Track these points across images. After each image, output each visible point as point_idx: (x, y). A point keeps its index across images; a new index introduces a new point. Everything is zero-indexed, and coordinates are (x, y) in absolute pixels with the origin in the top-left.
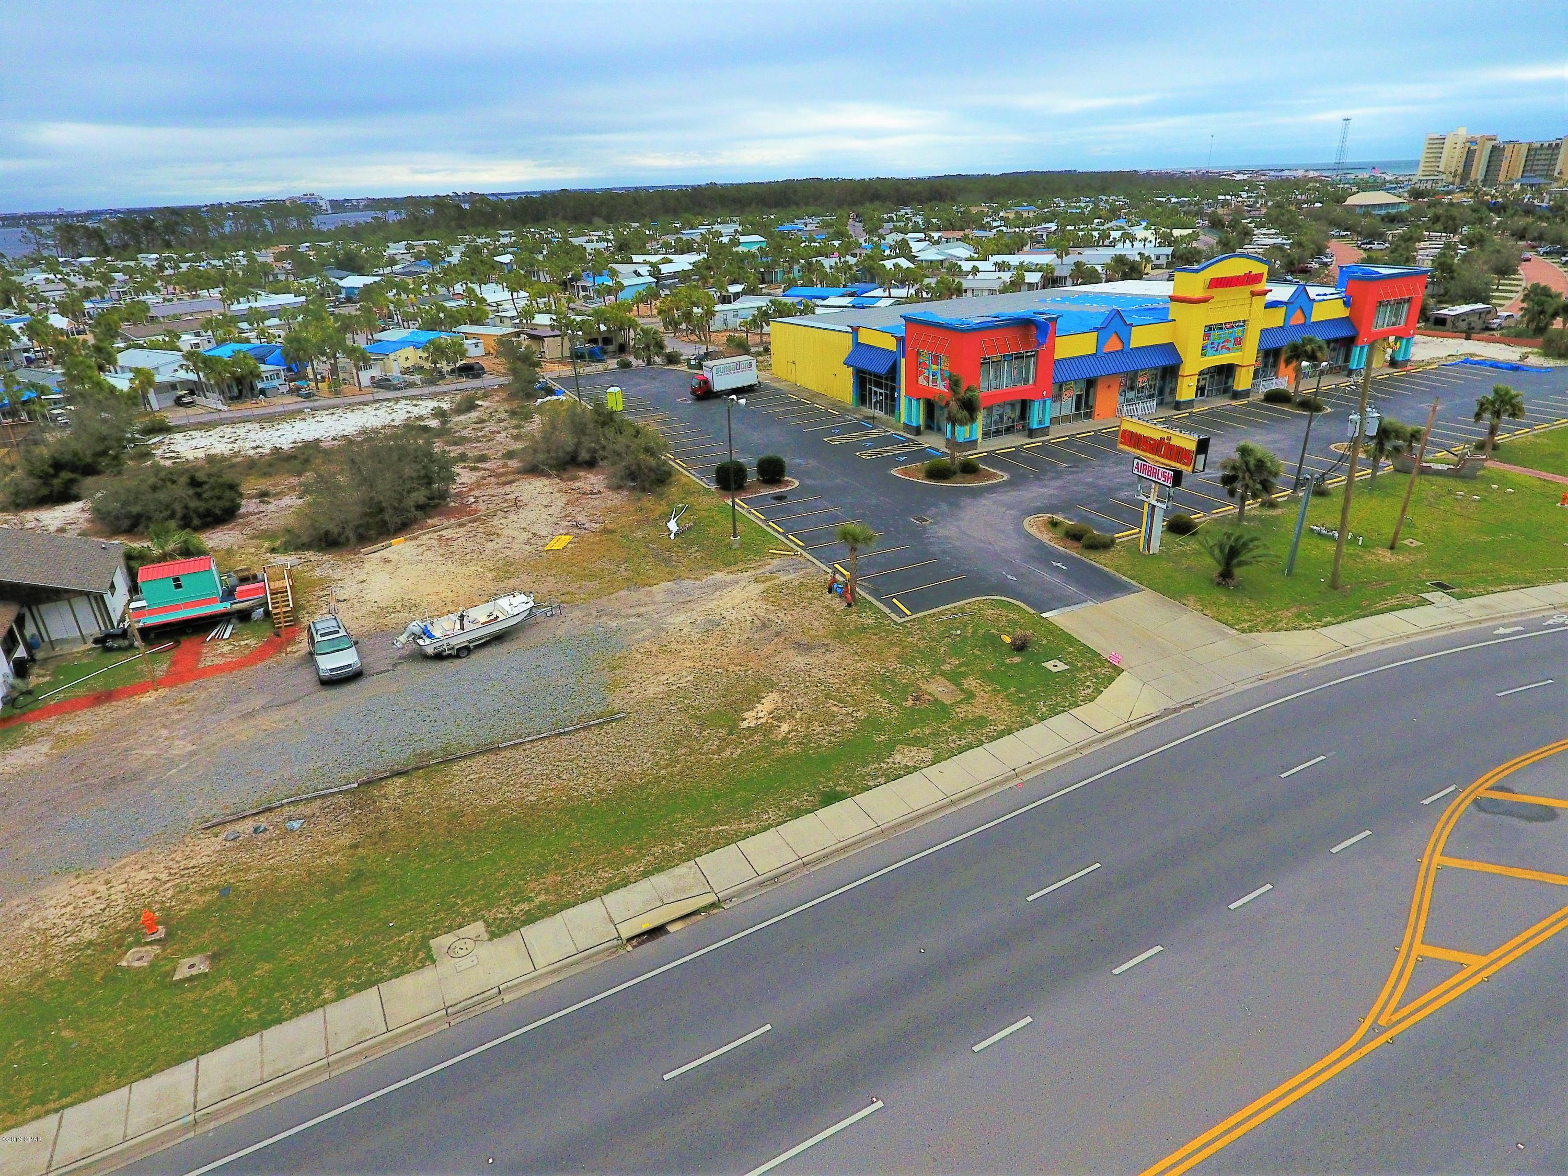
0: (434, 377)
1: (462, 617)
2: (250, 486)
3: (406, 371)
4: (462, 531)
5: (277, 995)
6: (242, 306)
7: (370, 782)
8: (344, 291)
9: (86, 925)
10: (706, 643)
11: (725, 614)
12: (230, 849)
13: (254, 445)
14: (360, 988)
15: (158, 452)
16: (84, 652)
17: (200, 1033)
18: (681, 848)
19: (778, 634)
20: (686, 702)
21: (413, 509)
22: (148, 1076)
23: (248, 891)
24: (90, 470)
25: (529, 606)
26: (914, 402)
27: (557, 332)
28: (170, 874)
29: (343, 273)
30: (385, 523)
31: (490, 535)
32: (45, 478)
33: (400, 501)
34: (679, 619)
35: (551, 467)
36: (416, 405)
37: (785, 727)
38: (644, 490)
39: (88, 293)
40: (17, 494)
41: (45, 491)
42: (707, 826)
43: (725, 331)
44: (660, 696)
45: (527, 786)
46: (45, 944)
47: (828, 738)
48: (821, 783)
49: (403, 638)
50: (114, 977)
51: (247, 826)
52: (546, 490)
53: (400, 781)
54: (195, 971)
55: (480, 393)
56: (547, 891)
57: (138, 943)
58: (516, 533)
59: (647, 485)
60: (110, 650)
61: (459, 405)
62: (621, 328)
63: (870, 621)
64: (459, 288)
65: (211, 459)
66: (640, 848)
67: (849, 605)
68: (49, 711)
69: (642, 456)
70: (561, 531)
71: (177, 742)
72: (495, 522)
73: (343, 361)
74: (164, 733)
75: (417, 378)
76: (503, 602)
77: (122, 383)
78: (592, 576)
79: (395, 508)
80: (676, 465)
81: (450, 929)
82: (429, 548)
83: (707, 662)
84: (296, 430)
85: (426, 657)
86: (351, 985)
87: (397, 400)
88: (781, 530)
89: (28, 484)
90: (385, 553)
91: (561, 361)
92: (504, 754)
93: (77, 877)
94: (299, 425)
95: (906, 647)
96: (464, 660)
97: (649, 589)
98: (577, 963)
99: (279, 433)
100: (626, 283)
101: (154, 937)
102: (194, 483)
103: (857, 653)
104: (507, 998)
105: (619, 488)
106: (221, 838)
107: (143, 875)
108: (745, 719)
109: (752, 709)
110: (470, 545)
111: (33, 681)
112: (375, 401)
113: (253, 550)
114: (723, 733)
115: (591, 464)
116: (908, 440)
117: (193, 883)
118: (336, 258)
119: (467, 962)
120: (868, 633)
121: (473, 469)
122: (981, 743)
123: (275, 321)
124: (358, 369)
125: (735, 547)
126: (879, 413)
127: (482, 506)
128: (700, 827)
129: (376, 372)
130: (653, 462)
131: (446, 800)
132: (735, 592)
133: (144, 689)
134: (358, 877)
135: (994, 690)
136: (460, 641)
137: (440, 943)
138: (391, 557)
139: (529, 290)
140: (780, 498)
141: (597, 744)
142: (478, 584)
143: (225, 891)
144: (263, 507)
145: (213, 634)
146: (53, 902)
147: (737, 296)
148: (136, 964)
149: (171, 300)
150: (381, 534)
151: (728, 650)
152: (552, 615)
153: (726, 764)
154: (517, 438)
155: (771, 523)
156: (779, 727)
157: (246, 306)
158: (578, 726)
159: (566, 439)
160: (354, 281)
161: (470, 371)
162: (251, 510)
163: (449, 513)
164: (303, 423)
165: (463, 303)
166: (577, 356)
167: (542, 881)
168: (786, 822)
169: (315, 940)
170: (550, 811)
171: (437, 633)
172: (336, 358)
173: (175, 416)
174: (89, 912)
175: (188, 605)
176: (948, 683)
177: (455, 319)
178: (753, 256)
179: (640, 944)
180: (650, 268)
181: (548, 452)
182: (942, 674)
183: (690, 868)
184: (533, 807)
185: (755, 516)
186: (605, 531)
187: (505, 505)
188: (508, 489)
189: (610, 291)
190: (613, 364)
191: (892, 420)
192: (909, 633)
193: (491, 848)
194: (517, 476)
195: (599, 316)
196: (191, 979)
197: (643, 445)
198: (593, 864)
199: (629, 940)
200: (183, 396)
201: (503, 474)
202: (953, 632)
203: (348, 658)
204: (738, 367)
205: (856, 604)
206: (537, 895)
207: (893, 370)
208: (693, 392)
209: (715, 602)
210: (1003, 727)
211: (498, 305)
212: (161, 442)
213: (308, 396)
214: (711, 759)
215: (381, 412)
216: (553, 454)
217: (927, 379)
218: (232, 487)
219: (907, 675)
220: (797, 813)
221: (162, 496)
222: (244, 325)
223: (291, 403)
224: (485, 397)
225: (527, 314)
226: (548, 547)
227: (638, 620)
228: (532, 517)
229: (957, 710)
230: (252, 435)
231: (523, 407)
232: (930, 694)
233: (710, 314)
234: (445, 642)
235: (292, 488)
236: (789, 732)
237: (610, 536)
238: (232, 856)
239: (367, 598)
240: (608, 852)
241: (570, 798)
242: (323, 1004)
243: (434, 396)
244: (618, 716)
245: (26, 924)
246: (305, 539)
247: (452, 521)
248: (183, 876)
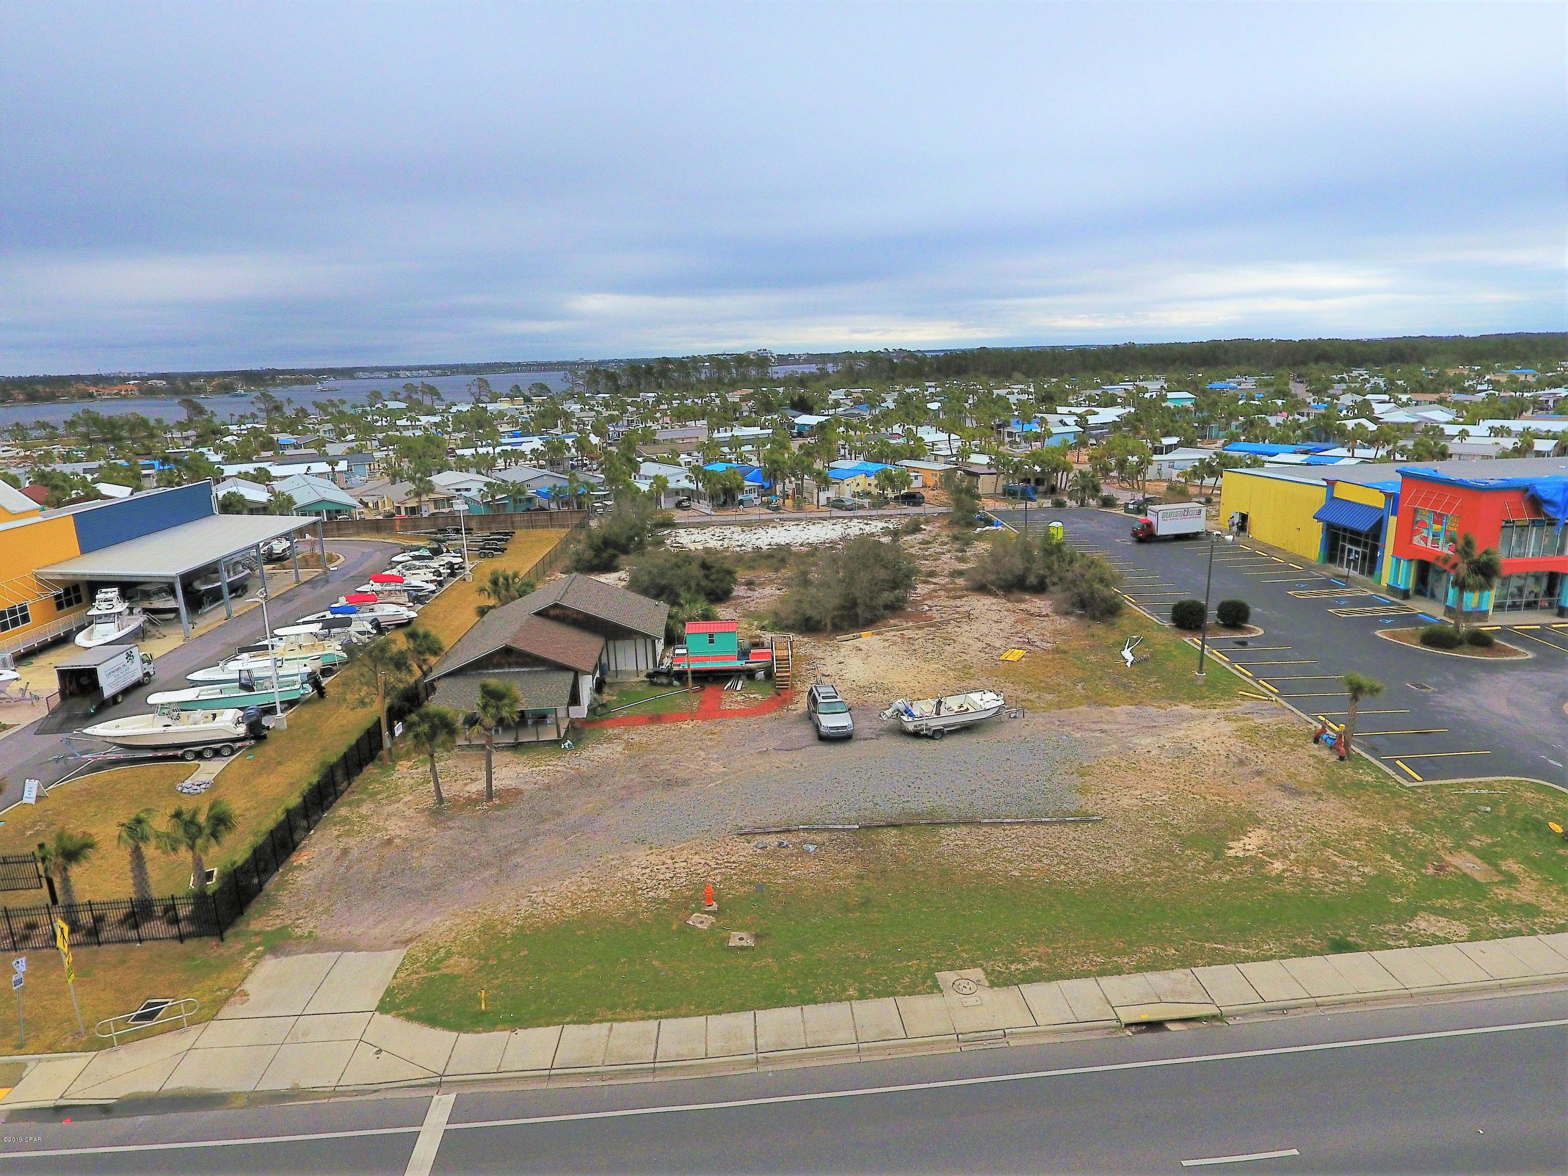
0: (881, 502)
1: (940, 703)
2: (742, 575)
3: (856, 495)
4: (920, 633)
5: (810, 981)
6: (721, 435)
7: (869, 827)
8: (796, 428)
9: (661, 886)
10: (1178, 768)
11: (1196, 745)
12: (760, 855)
13: (740, 543)
14: (879, 995)
15: (668, 542)
16: (637, 683)
17: (754, 992)
18: (1174, 955)
19: (1259, 773)
20: (1164, 819)
21: (881, 608)
22: (719, 1013)
23: (778, 892)
24: (625, 550)
25: (999, 703)
26: (1403, 564)
27: (993, 470)
28: (717, 864)
29: (796, 413)
30: (857, 615)
31: (949, 640)
32: (598, 550)
33: (871, 599)
34: (1145, 741)
35: (1000, 587)
36: (867, 524)
37: (1278, 866)
38: (1094, 618)
39: (611, 419)
40: (578, 561)
41: (595, 562)
42: (1200, 941)
43: (1158, 480)
44: (1135, 809)
45: (1010, 862)
46: (633, 893)
47: (1331, 887)
48: (1328, 929)
49: (888, 712)
50: (686, 931)
51: (772, 840)
52: (994, 607)
53: (894, 832)
54: (743, 943)
55: (922, 519)
56: (1040, 959)
57: (699, 911)
58: (971, 642)
59: (1097, 614)
60: (655, 684)
61: (907, 526)
62: (1055, 470)
63: (1369, 779)
64: (897, 429)
65: (707, 550)
66: (1131, 944)
67: (1342, 759)
68: (623, 722)
69: (1097, 586)
70: (1013, 646)
71: (712, 763)
72: (949, 628)
73: (809, 482)
74: (702, 753)
75: (866, 501)
76: (975, 697)
77: (644, 486)
78: (1050, 689)
79: (866, 606)
80: (1128, 600)
81: (952, 968)
82: (894, 643)
83: (1182, 787)
84: (769, 535)
85: (905, 733)
86: (871, 991)
87: (851, 518)
88: (1250, 674)
89: (589, 554)
90: (856, 642)
91: (993, 496)
92: (985, 829)
93: (651, 848)
94: (771, 531)
95: (1419, 813)
96: (938, 742)
97: (1108, 708)
98: (1076, 1031)
99: (756, 536)
100: (1054, 430)
101: (709, 909)
102: (705, 566)
103: (1356, 808)
104: (1013, 1043)
105: (1067, 614)
106: (752, 845)
107: (696, 859)
108: (1231, 848)
109: (1239, 840)
110: (930, 647)
111: (606, 698)
112: (832, 518)
113: (746, 626)
114: (1208, 856)
115: (1040, 589)
116: (1393, 603)
117: (735, 874)
118: (792, 400)
119: (971, 1000)
120: (1368, 790)
121: (925, 582)
122: (1534, 933)
123: (749, 448)
124: (819, 490)
125: (1199, 683)
126: (1354, 573)
127: (934, 614)
128: (1192, 940)
129: (831, 494)
130: (1107, 593)
131: (937, 857)
132: (1203, 726)
133: (682, 718)
134: (866, 903)
135: (1546, 879)
136: (936, 724)
137: (945, 977)
138: (862, 646)
139: (960, 433)
140: (1243, 643)
141: (1074, 839)
142: (942, 680)
143: (760, 887)
144: (749, 593)
145: (729, 685)
146: (636, 863)
147: (1170, 448)
148: (699, 926)
149: (667, 428)
150: (852, 626)
151: (1203, 779)
152: (1015, 717)
153: (1217, 886)
154: (962, 560)
155: (1236, 666)
156: (1272, 863)
157: (729, 434)
158: (1054, 819)
159: (1018, 565)
160: (811, 420)
161: (912, 499)
162: (741, 594)
163: (908, 617)
164: (774, 530)
165: (901, 441)
166: (1009, 493)
167: (1034, 948)
168: (1291, 957)
169: (836, 945)
170: (1034, 888)
171: (916, 712)
172: (802, 479)
173: (679, 516)
174: (662, 877)
175: (716, 658)
176: (1479, 862)
177: (897, 454)
178: (1187, 410)
179: (1140, 1032)
180: (1076, 418)
181: (998, 573)
182: (1471, 849)
183: (1187, 975)
184: (1017, 880)
185: (1215, 655)
186: (1056, 651)
187: (957, 616)
188: (958, 602)
189: (1038, 437)
190: (1047, 503)
191: (1370, 581)
192: (1421, 800)
193: (982, 909)
194: (965, 593)
195: (1035, 458)
196: (742, 948)
197: (1098, 576)
198: (1083, 946)
199: (1128, 1025)
200: (683, 501)
201: (954, 589)
202: (1482, 808)
203: (842, 721)
204: (1186, 513)
205: (1350, 760)
206: (1031, 960)
207: (1378, 530)
208: (1135, 534)
209: (1183, 732)
210: (1562, 922)
211: (933, 445)
212: (669, 534)
213: (777, 509)
214: (1198, 879)
215: (837, 527)
216: (1002, 576)
217: (1425, 539)
218: (730, 573)
219: (1424, 841)
220: (1302, 952)
221: (682, 572)
222: (726, 450)
223: (766, 514)
224: (927, 522)
225: (964, 453)
226: (1002, 658)
227: (1102, 735)
228: (984, 629)
229: (1496, 891)
230: (736, 536)
231: (963, 534)
232: (1456, 868)
233: (1144, 463)
234: (924, 722)
235: (772, 581)
236: (1284, 871)
237: (1063, 656)
238: (763, 861)
239: (847, 676)
240: (1097, 939)
241: (1053, 882)
242: (850, 999)
243: (880, 518)
244: (1095, 818)
245: (619, 874)
246: (790, 622)
247: (911, 624)
248: (727, 867)
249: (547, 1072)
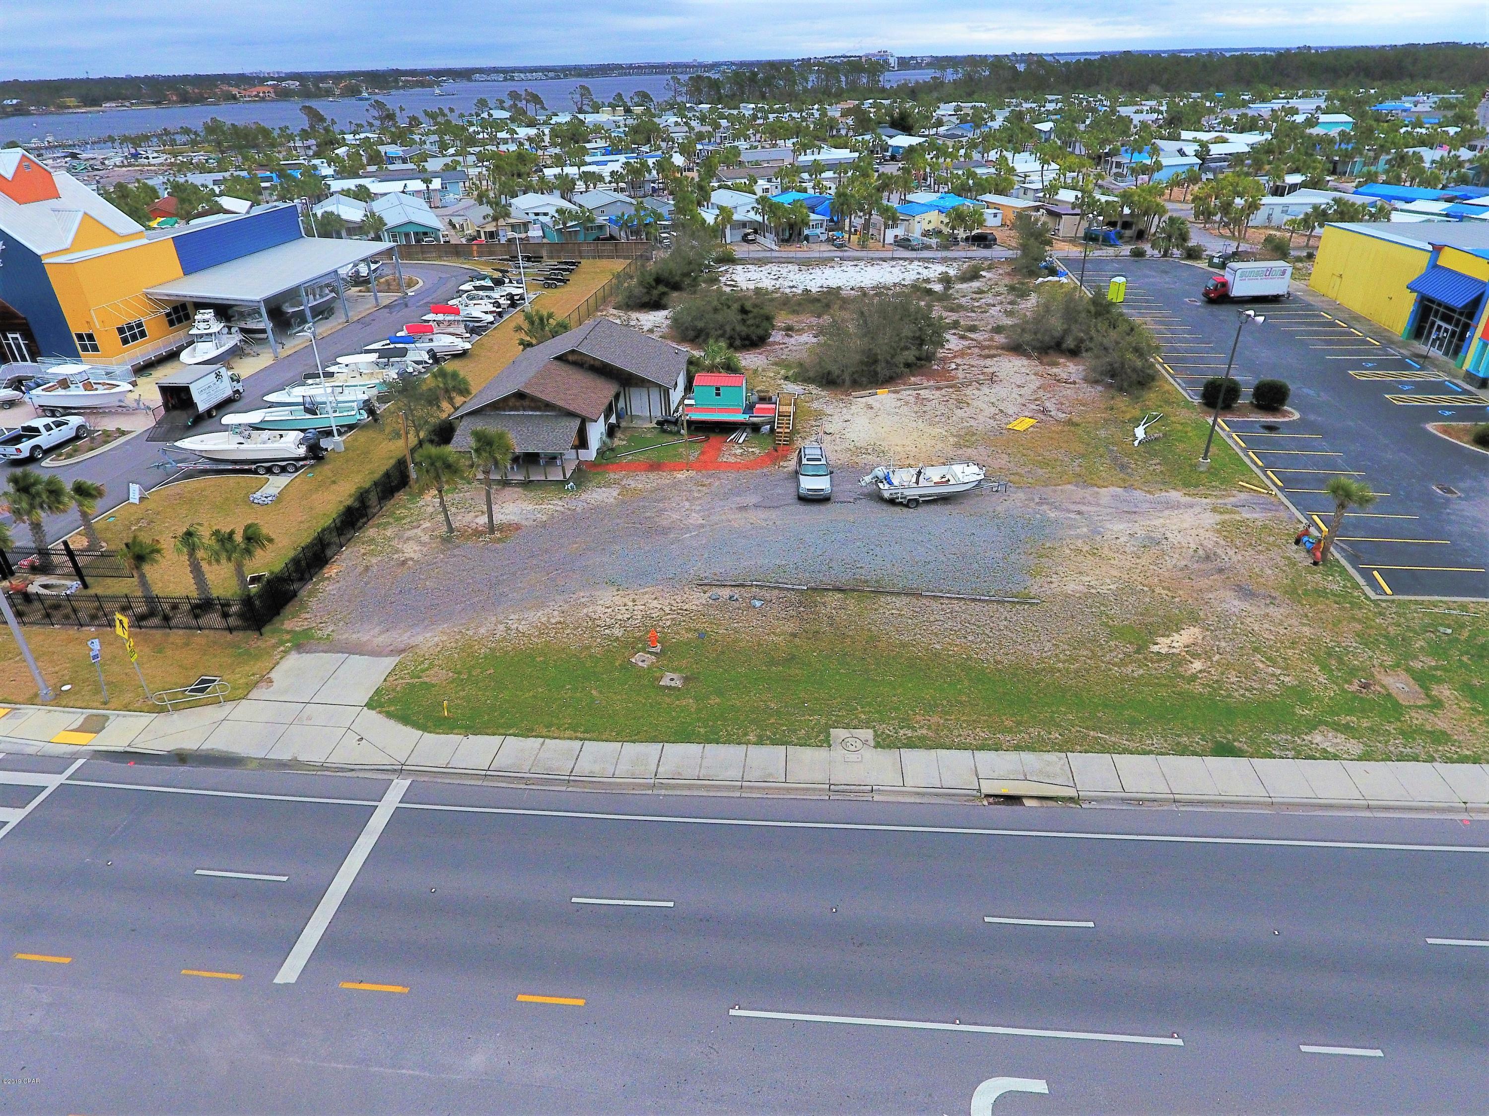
0: (950, 242)
1: (919, 473)
2: (782, 319)
3: (926, 234)
4: (938, 393)
5: (719, 723)
6: (807, 158)
7: (816, 589)
8: (890, 150)
9: (617, 625)
10: (1139, 558)
11: (1169, 535)
12: (711, 606)
13: (791, 284)
14: (774, 743)
15: (723, 279)
16: (649, 428)
17: (668, 727)
18: (1056, 738)
19: (1221, 571)
20: (1102, 608)
21: (902, 365)
22: (634, 742)
23: (717, 641)
24: (676, 287)
25: (979, 478)
27: (1078, 211)
28: (671, 610)
29: (893, 131)
30: (876, 373)
31: (961, 403)
32: (649, 288)
33: (893, 356)
34: (1118, 527)
35: (1034, 348)
36: (926, 268)
37: (1197, 665)
38: (1121, 389)
39: (700, 137)
40: (629, 297)
41: (646, 299)
42: (1087, 728)
43: (1266, 227)
44: (1077, 595)
45: (936, 635)
46: (592, 629)
47: (1242, 692)
48: (1219, 731)
49: (868, 479)
50: (627, 667)
51: (725, 593)
52: (1023, 370)
53: (839, 595)
54: (673, 684)
55: (987, 263)
56: (929, 728)
57: (643, 650)
58: (984, 406)
59: (1125, 384)
60: (664, 431)
61: (964, 273)
62: (1146, 213)
63: (1335, 587)
64: (993, 155)
65: (758, 291)
66: (1019, 724)
67: (1315, 563)
68: (622, 468)
69: (1129, 356)
70: (1027, 414)
71: (694, 514)
72: (969, 391)
73: (876, 218)
74: (687, 504)
75: (933, 241)
76: (957, 469)
77: (709, 216)
78: (1045, 464)
79: (887, 362)
80: (1163, 369)
81: (847, 727)
82: (907, 403)
83: (1135, 577)
84: (825, 276)
85: (882, 499)
86: (769, 738)
87: (911, 260)
88: (1260, 463)
89: (638, 291)
90: (870, 400)
91: (1073, 241)
92: (924, 601)
93: (618, 590)
94: (828, 272)
95: (1372, 627)
96: (911, 510)
97: (1096, 489)
98: (937, 795)
99: (811, 277)
100: (1165, 162)
101: (653, 650)
102: (743, 311)
103: (1307, 616)
104: (877, 798)
105: (1096, 382)
106: (708, 595)
107: (655, 603)
108: (1157, 644)
109: (1168, 636)
110: (942, 409)
111: (617, 442)
112: (893, 259)
113: (772, 374)
114: (1130, 649)
115: (1074, 353)
116: (1465, 392)
117: (684, 621)
118: (892, 116)
119: (853, 757)
120: (1328, 598)
121: (963, 337)
122: (1431, 759)
123: (830, 174)
124: (886, 226)
125: (1202, 469)
126: (1436, 353)
127: (960, 374)
128: (1080, 727)
129: (900, 232)
130: (1139, 364)
131: (869, 624)
132: (1186, 516)
133: (679, 467)
134: (791, 659)
135: (1473, 709)
136: (913, 493)
137: (838, 733)
138: (874, 404)
139: (1061, 163)
140: (1270, 428)
141: (1006, 619)
142: (940, 445)
143: (702, 635)
144: (786, 340)
145: (732, 437)
146: (602, 602)
147: (1293, 188)
148: (640, 664)
149: (756, 147)
150: (871, 383)
151: (1160, 571)
152: (997, 491)
153: (1124, 679)
154: (1009, 314)
155: (1251, 453)
156: (1192, 663)
157: (812, 158)
158: (993, 598)
159: (1056, 324)
160: (902, 141)
161: (983, 240)
162: (777, 340)
163: (931, 375)
164: (831, 270)
165: (993, 170)
166: (1090, 238)
167: (928, 717)
168: (1169, 754)
169: (752, 694)
170: (949, 662)
171: (896, 482)
172: (871, 214)
173: (741, 250)
174: (620, 617)
175: (721, 411)
176: (1412, 682)
177: (982, 187)
178: (1331, 141)
179: (995, 803)
180: (1198, 148)
181: (1035, 333)
182: (1408, 670)
183: (1060, 759)
184: (937, 655)
185: (1235, 442)
186: (1070, 422)
187: (982, 377)
188: (988, 362)
189: (1145, 170)
190: (1126, 250)
191: (1452, 363)
192: (1380, 614)
193: (894, 676)
194: (1000, 351)
195: (1126, 198)
196: (669, 688)
197: (1134, 345)
198: (974, 721)
199: (988, 796)
200: (749, 234)
201: (989, 347)
202: (1442, 629)
203: (822, 484)
204: (1268, 273)
205: (1324, 565)
206: (921, 727)
207: (1475, 305)
208: (1206, 294)
209: (1162, 520)
210: (1468, 753)
211: (1026, 176)
212: (726, 271)
213: (840, 246)
214: (1110, 670)
215: (896, 270)
216: (1039, 336)
218: (768, 318)
219: (1361, 656)
220: (1183, 751)
221: (719, 317)
222: (806, 176)
223: (826, 250)
224: (989, 268)
225: (1052, 189)
226: (1010, 426)
227: (1078, 517)
228: (1003, 393)
229: (1413, 714)
230: (791, 276)
231: (1023, 284)
232: (1383, 686)
233: (1253, 207)
234: (900, 491)
235: (811, 327)
236: (1200, 671)
237: (1073, 429)
238: (712, 611)
239: (848, 435)
240: (990, 716)
241: (969, 658)
242: (748, 743)
243: (944, 260)
244: (1033, 601)
245: (585, 611)
246: (811, 374)
247: (932, 383)
248: (678, 614)
249: (484, 772)
